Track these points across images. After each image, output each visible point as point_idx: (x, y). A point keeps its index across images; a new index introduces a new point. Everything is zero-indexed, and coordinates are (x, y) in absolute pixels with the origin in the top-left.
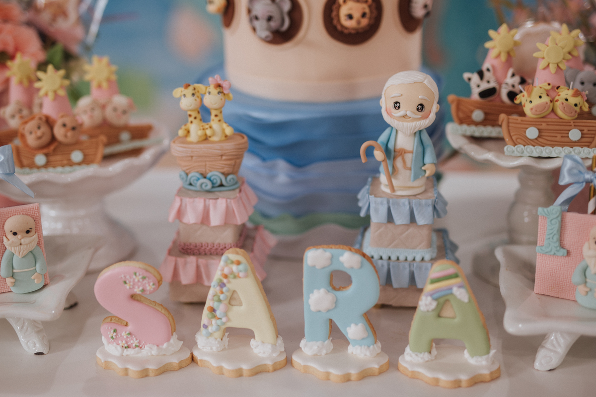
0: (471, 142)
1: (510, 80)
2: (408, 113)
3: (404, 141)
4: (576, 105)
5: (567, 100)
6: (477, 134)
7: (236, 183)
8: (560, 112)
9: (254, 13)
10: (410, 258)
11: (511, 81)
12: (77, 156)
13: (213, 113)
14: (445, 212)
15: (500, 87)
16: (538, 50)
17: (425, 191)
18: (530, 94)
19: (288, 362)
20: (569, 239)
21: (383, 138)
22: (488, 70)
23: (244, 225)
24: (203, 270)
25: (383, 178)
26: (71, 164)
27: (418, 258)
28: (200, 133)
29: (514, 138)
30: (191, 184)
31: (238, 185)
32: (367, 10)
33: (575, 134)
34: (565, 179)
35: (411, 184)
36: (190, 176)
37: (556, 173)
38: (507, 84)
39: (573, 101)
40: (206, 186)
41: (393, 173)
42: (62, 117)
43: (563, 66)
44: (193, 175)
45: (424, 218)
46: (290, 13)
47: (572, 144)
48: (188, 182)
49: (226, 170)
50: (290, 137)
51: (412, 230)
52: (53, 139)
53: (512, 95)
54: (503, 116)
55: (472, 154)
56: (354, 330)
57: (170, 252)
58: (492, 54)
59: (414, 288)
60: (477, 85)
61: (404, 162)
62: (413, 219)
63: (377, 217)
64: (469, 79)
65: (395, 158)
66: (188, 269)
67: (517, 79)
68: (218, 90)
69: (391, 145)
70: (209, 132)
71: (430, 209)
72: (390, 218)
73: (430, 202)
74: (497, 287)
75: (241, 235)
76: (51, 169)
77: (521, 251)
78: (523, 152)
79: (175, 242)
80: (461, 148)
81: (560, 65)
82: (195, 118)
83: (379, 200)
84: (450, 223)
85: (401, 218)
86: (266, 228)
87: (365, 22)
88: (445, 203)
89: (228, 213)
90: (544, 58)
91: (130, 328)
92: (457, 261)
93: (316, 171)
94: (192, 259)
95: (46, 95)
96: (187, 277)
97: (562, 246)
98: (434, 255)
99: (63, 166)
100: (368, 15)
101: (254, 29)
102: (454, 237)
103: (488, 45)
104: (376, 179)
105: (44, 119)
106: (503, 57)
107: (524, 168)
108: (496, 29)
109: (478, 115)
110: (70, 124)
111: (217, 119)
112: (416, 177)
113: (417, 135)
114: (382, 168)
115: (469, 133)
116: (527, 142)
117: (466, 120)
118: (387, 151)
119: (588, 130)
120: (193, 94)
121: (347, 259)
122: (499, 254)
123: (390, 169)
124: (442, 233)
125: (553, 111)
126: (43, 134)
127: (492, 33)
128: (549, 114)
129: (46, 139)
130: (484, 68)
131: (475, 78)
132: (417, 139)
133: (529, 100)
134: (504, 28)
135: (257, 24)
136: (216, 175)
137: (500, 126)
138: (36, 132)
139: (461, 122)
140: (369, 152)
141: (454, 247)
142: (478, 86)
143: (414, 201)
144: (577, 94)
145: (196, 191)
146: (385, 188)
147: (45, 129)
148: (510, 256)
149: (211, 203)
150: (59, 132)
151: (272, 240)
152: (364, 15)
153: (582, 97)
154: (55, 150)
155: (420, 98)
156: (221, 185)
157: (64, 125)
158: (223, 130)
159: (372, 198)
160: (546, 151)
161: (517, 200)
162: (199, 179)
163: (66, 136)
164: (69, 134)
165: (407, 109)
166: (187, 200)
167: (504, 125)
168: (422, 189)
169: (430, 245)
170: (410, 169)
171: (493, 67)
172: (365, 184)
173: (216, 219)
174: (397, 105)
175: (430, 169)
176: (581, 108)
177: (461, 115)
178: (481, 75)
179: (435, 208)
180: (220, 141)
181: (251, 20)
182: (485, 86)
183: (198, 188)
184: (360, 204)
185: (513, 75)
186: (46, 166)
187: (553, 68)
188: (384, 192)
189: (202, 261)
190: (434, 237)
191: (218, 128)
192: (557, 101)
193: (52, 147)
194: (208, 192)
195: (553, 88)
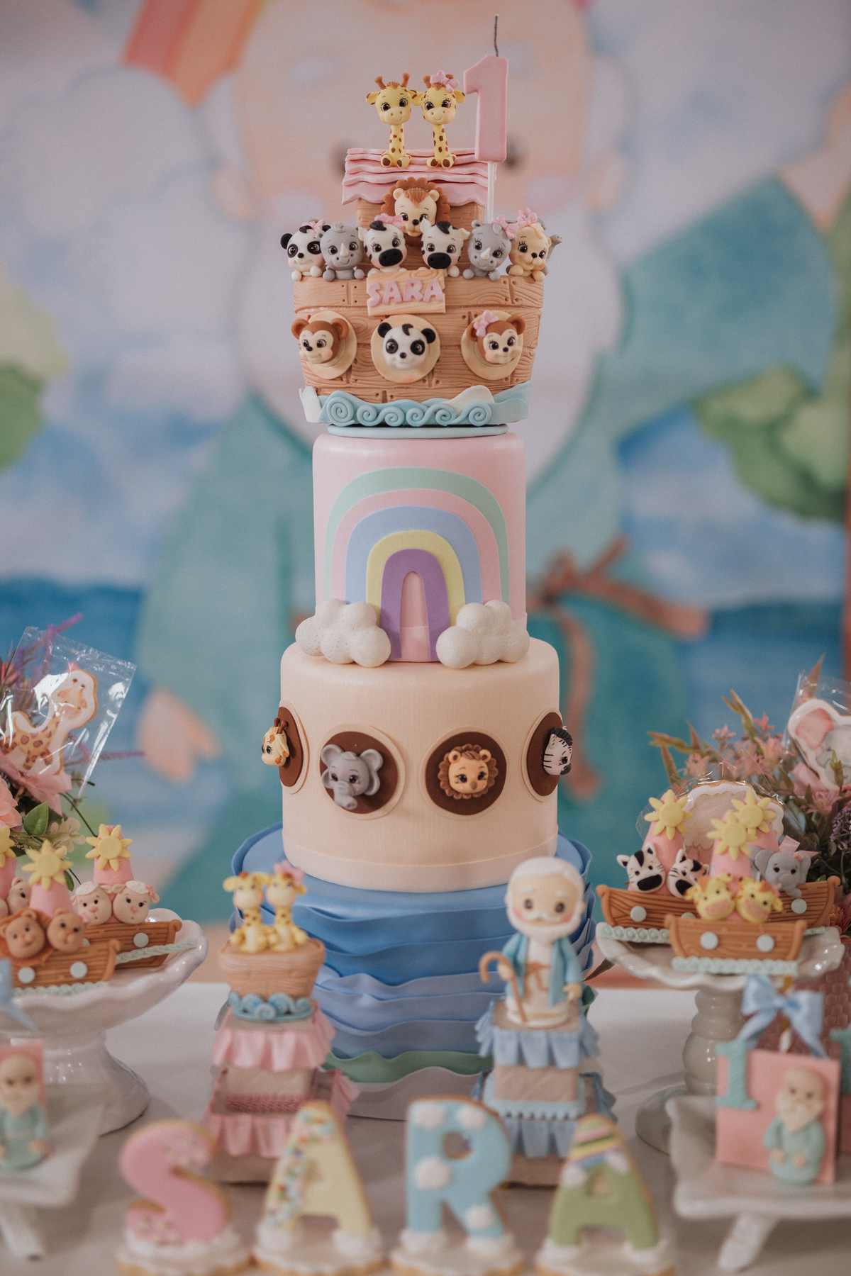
0: (630, 951)
1: (679, 866)
2: (545, 916)
3: (539, 952)
4: (765, 903)
5: (753, 896)
6: (637, 940)
7: (308, 1010)
8: (744, 913)
9: (330, 770)
10: (549, 1115)
11: (681, 867)
12: (78, 970)
13: (279, 912)
14: (597, 1051)
15: (667, 875)
16: (713, 829)
17: (568, 1021)
18: (704, 888)
19: (386, 1264)
20: (759, 1085)
21: (510, 947)
22: (650, 851)
23: (316, 1070)
24: (261, 1134)
25: (511, 1002)
26: (71, 981)
27: (560, 1115)
28: (261, 940)
29: (685, 947)
30: (245, 1011)
31: (311, 1012)
32: (486, 770)
33: (765, 943)
34: (750, 1006)
35: (548, 1010)
36: (245, 999)
37: (738, 996)
38: (675, 871)
39: (761, 897)
40: (268, 1012)
41: (524, 996)
42: (61, 913)
43: (747, 851)
44: (250, 998)
45: (566, 1060)
46: (380, 772)
47: (762, 956)
48: (241, 1008)
49: (296, 991)
50: (379, 942)
51: (551, 1075)
52: (47, 945)
53: (683, 886)
54: (669, 918)
55: (631, 968)
56: (477, 1216)
57: (214, 1109)
58: (655, 829)
59: (555, 1157)
60: (635, 873)
61: (539, 980)
62: (552, 1061)
63: (504, 1057)
64: (625, 863)
65: (527, 975)
66: (239, 1133)
67: (689, 864)
68: (288, 880)
69: (521, 958)
70: (272, 939)
71: (574, 1047)
72: (521, 1060)
73: (575, 1035)
74: (667, 1155)
75: (312, 1083)
76: (41, 989)
77: (698, 1103)
78: (697, 967)
79: (217, 1094)
80: (615, 960)
81: (744, 849)
82: (254, 919)
83: (506, 1033)
84: (604, 1065)
85: (535, 1060)
86: (344, 1074)
87: (482, 785)
88: (595, 1037)
89: (299, 1052)
90: (720, 840)
91: (169, 1215)
92: (614, 1119)
93: (415, 989)
94: (245, 1120)
95: (39, 882)
96: (237, 1145)
97: (749, 1095)
98: (582, 1110)
99: (58, 984)
100: (486, 777)
101: (331, 792)
102: (610, 1086)
103: (649, 817)
104: (500, 1002)
105: (34, 916)
106: (670, 834)
107: (701, 988)
108: (658, 796)
109: (638, 913)
110: (70, 926)
111: (284, 921)
112: (556, 1001)
113: (556, 945)
114: (509, 988)
115: (625, 938)
116: (703, 953)
117: (620, 919)
118: (515, 965)
119: (784, 937)
120: (253, 887)
121: (467, 1116)
122: (671, 1109)
123: (521, 990)
124: (593, 1078)
125: (736, 910)
126: (34, 938)
127: (653, 801)
128: (730, 915)
129: (37, 946)
130: (645, 849)
131: (633, 862)
132: (555, 950)
133: (703, 895)
134: (669, 795)
135: (335, 785)
136: (282, 999)
137: (668, 928)
138: (23, 936)
139: (615, 923)
140: (492, 966)
141: (610, 1100)
142: (637, 873)
143: (554, 1035)
144: (766, 888)
145: (253, 1021)
146: (513, 1016)
147: (35, 931)
148: (684, 1111)
149: (274, 1038)
150: (55, 935)
151: (353, 1091)
152: (481, 776)
153: (774, 892)
154: (47, 961)
155: (559, 895)
156: (289, 1013)
157: (63, 926)
158: (292, 936)
159: (496, 1031)
160: (727, 965)
161: (694, 1032)
162: (256, 1005)
163: (66, 942)
164: (71, 938)
165: (543, 909)
166: (241, 1034)
167: (672, 928)
168: (564, 1018)
169: (576, 1096)
170: (547, 990)
171: (655, 845)
172: (484, 1010)
173: (281, 1061)
174: (528, 905)
175: (574, 991)
176: (772, 906)
177: (615, 913)
178: (640, 857)
179: (582, 1046)
180: (288, 952)
181: (326, 779)
182: (645, 873)
183: (256, 1017)
184: (480, 1039)
185: (684, 859)
186: (33, 984)
187: (733, 854)
188: (511, 1023)
189: (260, 1121)
190: (582, 1084)
191: (286, 933)
192: (740, 897)
193: (45, 957)
194: (270, 1022)
195: (734, 880)
